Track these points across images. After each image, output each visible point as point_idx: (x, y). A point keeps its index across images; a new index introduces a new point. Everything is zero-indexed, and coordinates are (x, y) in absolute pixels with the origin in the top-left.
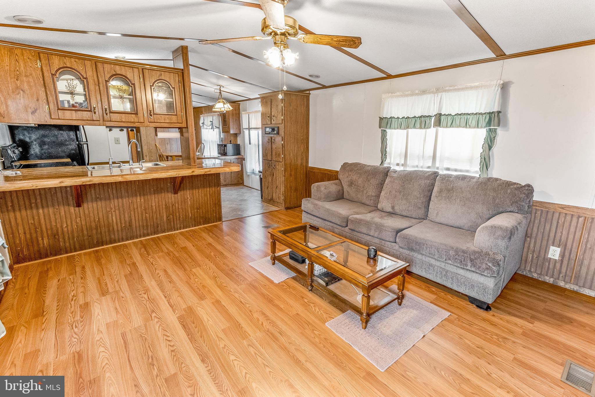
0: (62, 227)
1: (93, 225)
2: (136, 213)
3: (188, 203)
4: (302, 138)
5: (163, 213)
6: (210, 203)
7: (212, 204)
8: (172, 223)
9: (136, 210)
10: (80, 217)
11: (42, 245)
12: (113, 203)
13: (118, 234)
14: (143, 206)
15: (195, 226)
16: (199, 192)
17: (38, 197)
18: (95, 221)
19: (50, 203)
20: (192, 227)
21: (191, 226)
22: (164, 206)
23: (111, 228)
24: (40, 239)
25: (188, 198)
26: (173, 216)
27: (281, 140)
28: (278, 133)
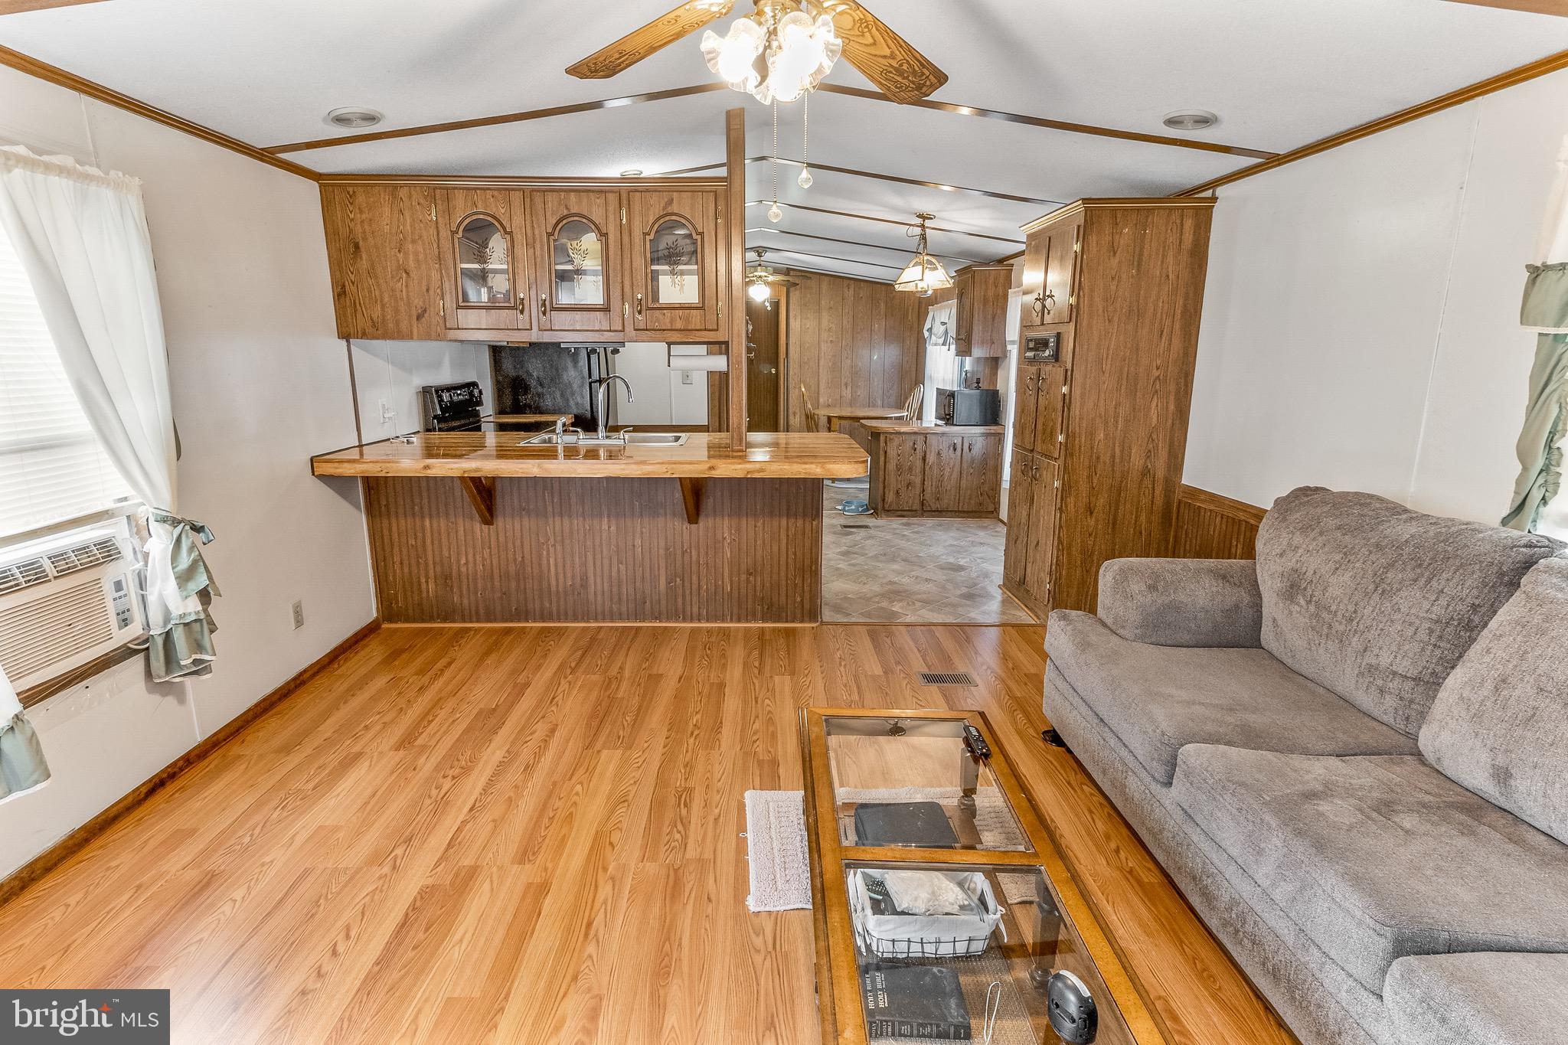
0: (458, 561)
1: (512, 568)
2: (599, 556)
3: (723, 552)
4: (1156, 373)
5: (659, 570)
6: (787, 563)
7: (791, 567)
8: (680, 600)
9: (598, 549)
10: (490, 548)
11: (424, 595)
12: (551, 522)
13: (558, 602)
14: (614, 542)
15: (739, 621)
16: (755, 527)
17: (425, 495)
18: (515, 560)
19: (442, 509)
20: (731, 621)
21: (729, 617)
22: (662, 552)
23: (545, 585)
24: (423, 580)
25: (724, 538)
26: (683, 580)
27: (1062, 378)
28: (1056, 357)
